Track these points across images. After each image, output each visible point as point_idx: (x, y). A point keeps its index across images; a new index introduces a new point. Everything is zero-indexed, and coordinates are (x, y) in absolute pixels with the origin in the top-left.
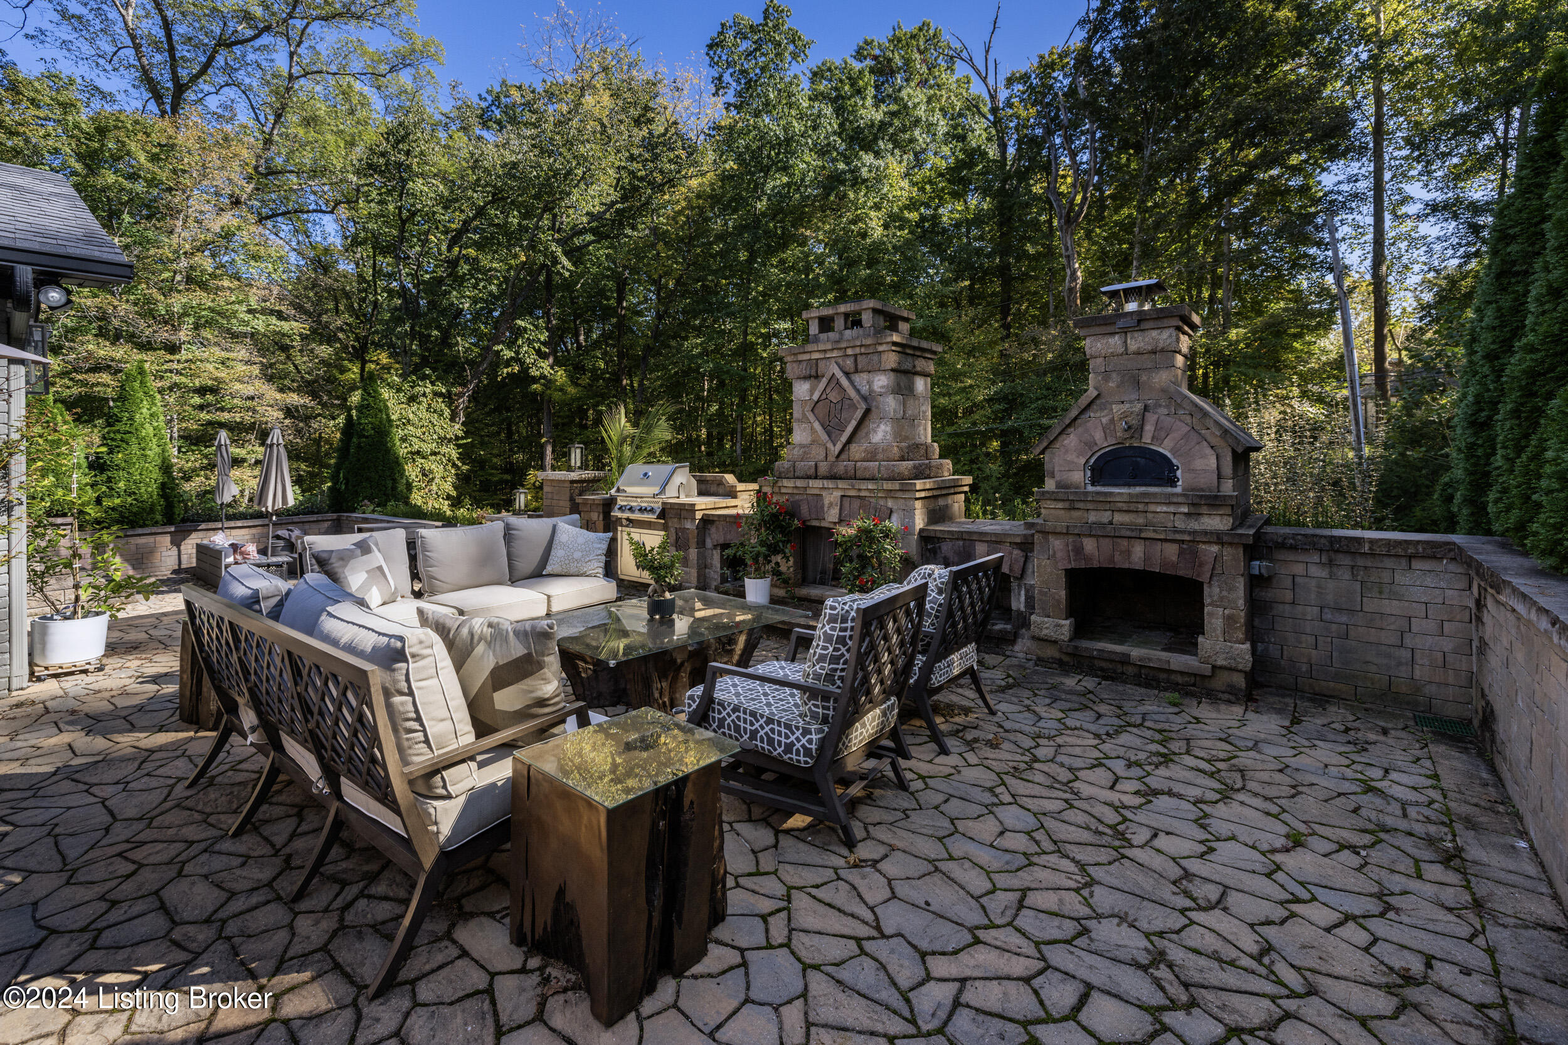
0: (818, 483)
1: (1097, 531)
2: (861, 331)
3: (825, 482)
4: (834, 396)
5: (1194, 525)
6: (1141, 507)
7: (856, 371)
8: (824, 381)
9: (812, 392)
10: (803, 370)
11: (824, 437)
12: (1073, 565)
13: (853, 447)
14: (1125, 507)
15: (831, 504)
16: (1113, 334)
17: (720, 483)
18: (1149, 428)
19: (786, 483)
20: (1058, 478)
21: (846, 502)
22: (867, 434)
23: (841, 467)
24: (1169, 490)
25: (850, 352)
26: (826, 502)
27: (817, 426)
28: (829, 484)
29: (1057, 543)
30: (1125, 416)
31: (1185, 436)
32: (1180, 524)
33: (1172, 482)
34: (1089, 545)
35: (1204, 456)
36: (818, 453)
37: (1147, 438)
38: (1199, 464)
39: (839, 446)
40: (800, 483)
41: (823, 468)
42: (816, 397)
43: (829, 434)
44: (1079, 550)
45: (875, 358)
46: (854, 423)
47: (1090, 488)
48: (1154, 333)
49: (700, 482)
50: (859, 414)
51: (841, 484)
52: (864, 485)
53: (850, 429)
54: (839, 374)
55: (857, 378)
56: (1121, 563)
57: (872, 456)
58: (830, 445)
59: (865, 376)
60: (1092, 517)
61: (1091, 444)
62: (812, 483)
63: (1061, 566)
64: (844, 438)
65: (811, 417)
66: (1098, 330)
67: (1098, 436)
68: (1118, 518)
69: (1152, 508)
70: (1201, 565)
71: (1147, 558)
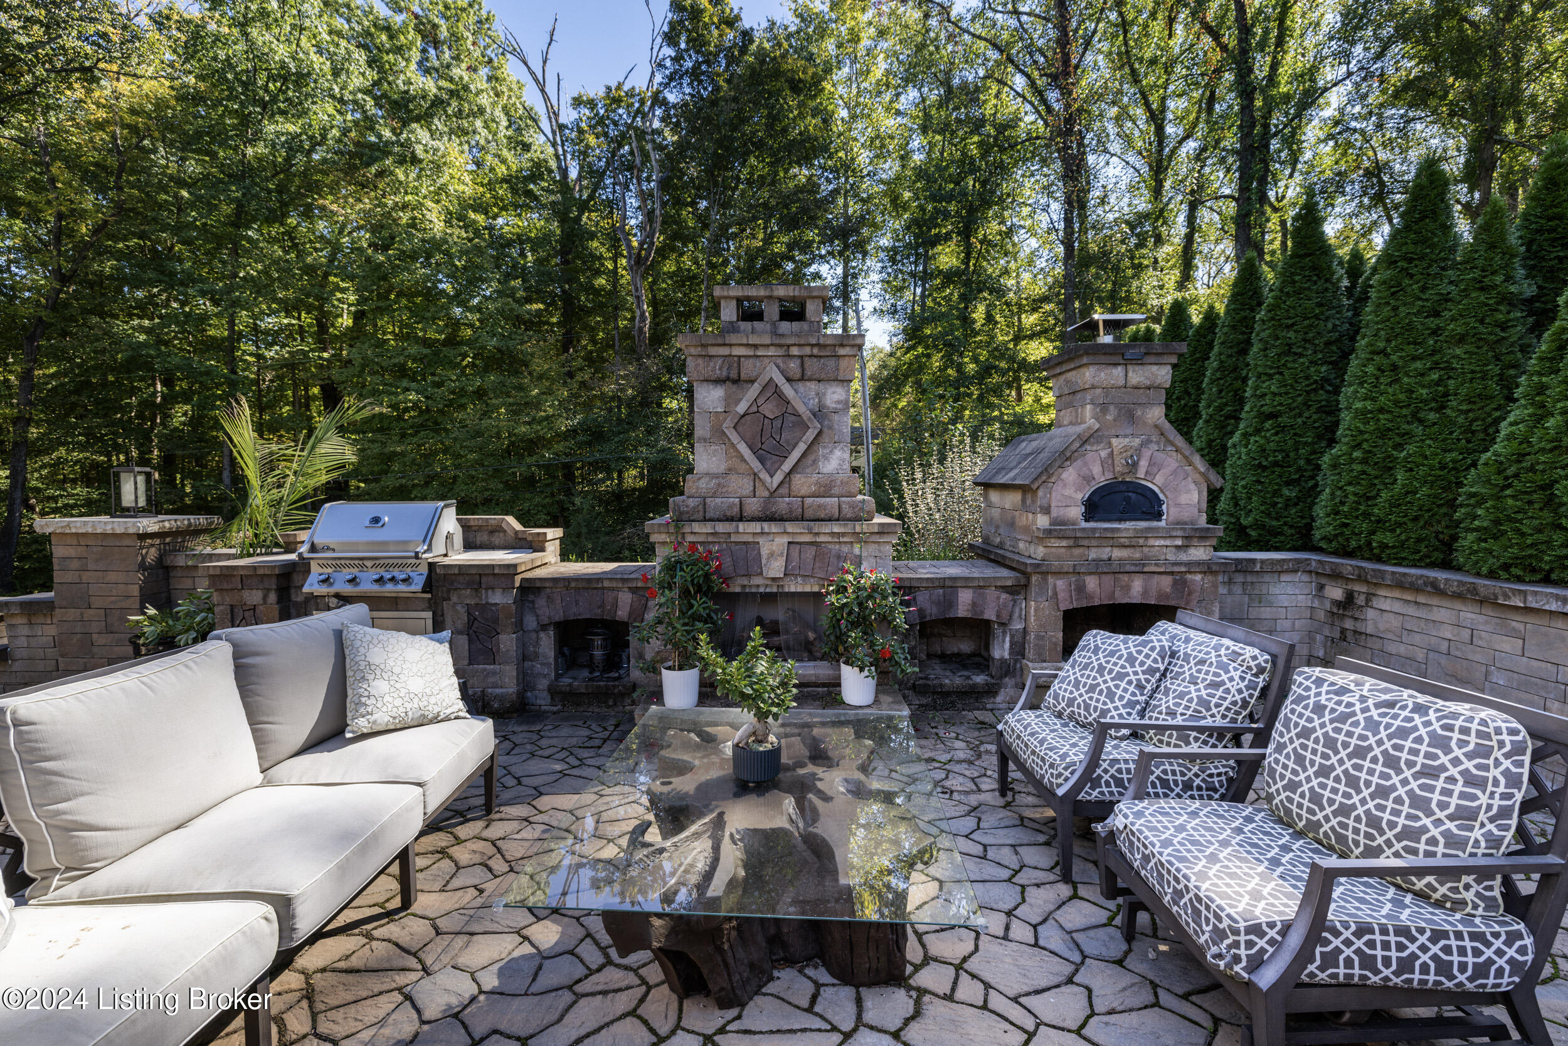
0: (755, 527)
1: (1100, 568)
2: (805, 326)
3: (766, 525)
4: (770, 409)
5: (1183, 557)
6: (1141, 541)
7: (802, 379)
8: (753, 391)
9: (730, 401)
10: (717, 368)
11: (756, 464)
12: (1075, 605)
13: (798, 480)
14: (1126, 542)
15: (771, 555)
16: (1116, 365)
17: (498, 529)
18: (1143, 464)
19: (697, 527)
20: (1054, 512)
21: (795, 550)
22: (815, 462)
23: (782, 504)
24: (1155, 524)
25: (795, 351)
26: (764, 552)
27: (743, 448)
28: (774, 528)
29: (1061, 584)
30: (1126, 449)
31: (1174, 472)
32: (1171, 557)
33: (1158, 516)
34: (1091, 583)
35: (1188, 491)
36: (741, 485)
37: (1141, 473)
38: (1184, 499)
39: (778, 477)
40: (721, 527)
41: (753, 506)
42: (741, 408)
43: (762, 461)
44: (1081, 589)
45: (831, 363)
46: (802, 447)
47: (1084, 525)
48: (1154, 368)
50: (810, 435)
51: (790, 527)
52: (827, 528)
53: (796, 455)
54: (780, 380)
55: (801, 386)
56: (1121, 599)
57: (825, 490)
58: (764, 475)
59: (813, 385)
60: (1093, 554)
61: (1088, 479)
62: (742, 527)
63: (1063, 607)
64: (787, 466)
65: (734, 437)
66: (1103, 359)
67: (1096, 470)
68: (1117, 553)
69: (1151, 542)
70: (1190, 594)
71: (1145, 592)
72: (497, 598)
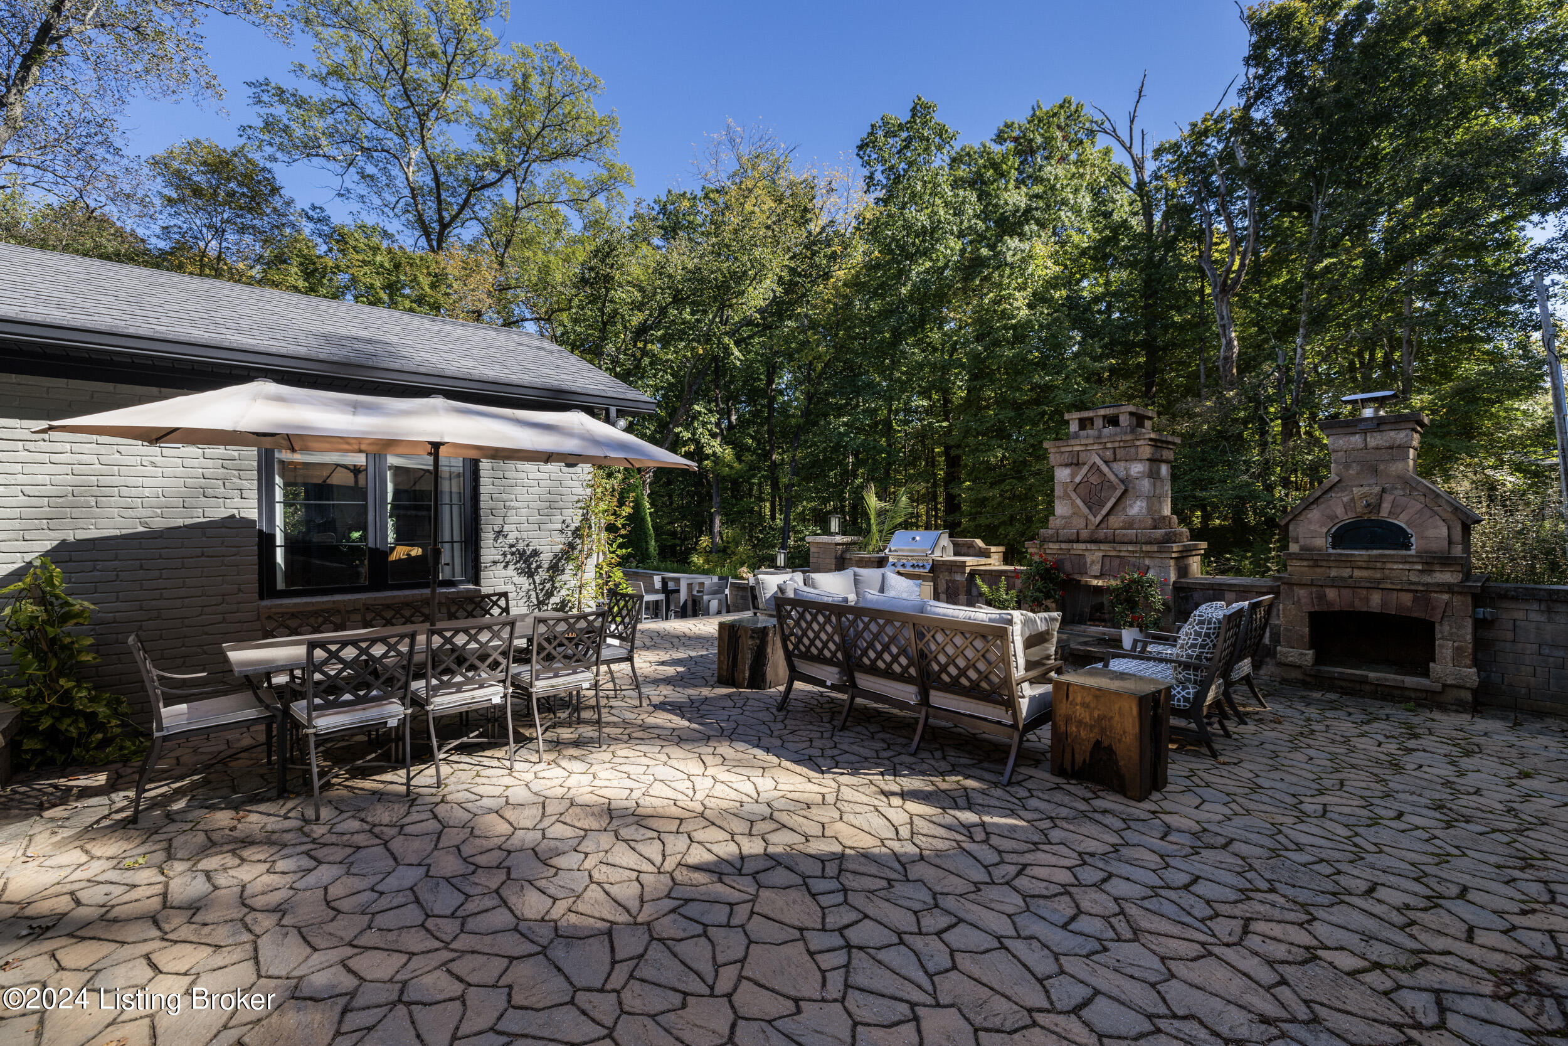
0: (1082, 546)
1: (1337, 583)
2: (1118, 429)
3: (1089, 546)
4: (1094, 480)
5: (1427, 579)
6: (1379, 565)
7: (1115, 460)
8: (1085, 469)
9: (1073, 475)
10: (1066, 458)
11: (1086, 511)
12: (1316, 608)
13: (1112, 519)
14: (1364, 565)
15: (1093, 562)
16: (1354, 434)
17: (971, 546)
18: (1386, 506)
19: (1051, 545)
20: (1302, 542)
21: (1107, 561)
22: (1124, 509)
23: (1101, 534)
24: (1404, 552)
25: (1109, 445)
26: (1089, 560)
27: (1079, 502)
28: (1093, 547)
29: (1302, 592)
30: (1364, 495)
31: (1420, 511)
32: (1414, 578)
33: (1408, 547)
34: (1331, 594)
35: (1436, 527)
36: (1079, 523)
37: (1384, 513)
38: (1431, 533)
39: (1099, 518)
40: (1064, 546)
41: (1084, 534)
42: (1078, 479)
43: (1090, 509)
44: (1322, 597)
45: (1133, 450)
46: (1113, 500)
47: (1331, 551)
48: (1392, 433)
49: (955, 545)
50: (1118, 493)
51: (1102, 547)
52: (1124, 548)
53: (1109, 505)
54: (1099, 462)
55: (1115, 466)
56: (1360, 606)
57: (1129, 525)
58: (1091, 517)
59: (1122, 464)
60: (1334, 573)
61: (1333, 517)
62: (1075, 546)
63: (1305, 609)
64: (1104, 512)
65: (1073, 495)
66: (1340, 430)
67: (1339, 511)
68: (1357, 573)
69: (1389, 566)
70: (1433, 609)
71: (1384, 604)
72: (958, 577)
